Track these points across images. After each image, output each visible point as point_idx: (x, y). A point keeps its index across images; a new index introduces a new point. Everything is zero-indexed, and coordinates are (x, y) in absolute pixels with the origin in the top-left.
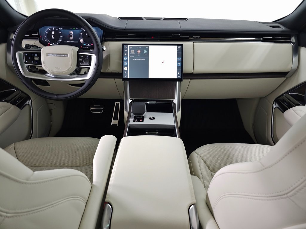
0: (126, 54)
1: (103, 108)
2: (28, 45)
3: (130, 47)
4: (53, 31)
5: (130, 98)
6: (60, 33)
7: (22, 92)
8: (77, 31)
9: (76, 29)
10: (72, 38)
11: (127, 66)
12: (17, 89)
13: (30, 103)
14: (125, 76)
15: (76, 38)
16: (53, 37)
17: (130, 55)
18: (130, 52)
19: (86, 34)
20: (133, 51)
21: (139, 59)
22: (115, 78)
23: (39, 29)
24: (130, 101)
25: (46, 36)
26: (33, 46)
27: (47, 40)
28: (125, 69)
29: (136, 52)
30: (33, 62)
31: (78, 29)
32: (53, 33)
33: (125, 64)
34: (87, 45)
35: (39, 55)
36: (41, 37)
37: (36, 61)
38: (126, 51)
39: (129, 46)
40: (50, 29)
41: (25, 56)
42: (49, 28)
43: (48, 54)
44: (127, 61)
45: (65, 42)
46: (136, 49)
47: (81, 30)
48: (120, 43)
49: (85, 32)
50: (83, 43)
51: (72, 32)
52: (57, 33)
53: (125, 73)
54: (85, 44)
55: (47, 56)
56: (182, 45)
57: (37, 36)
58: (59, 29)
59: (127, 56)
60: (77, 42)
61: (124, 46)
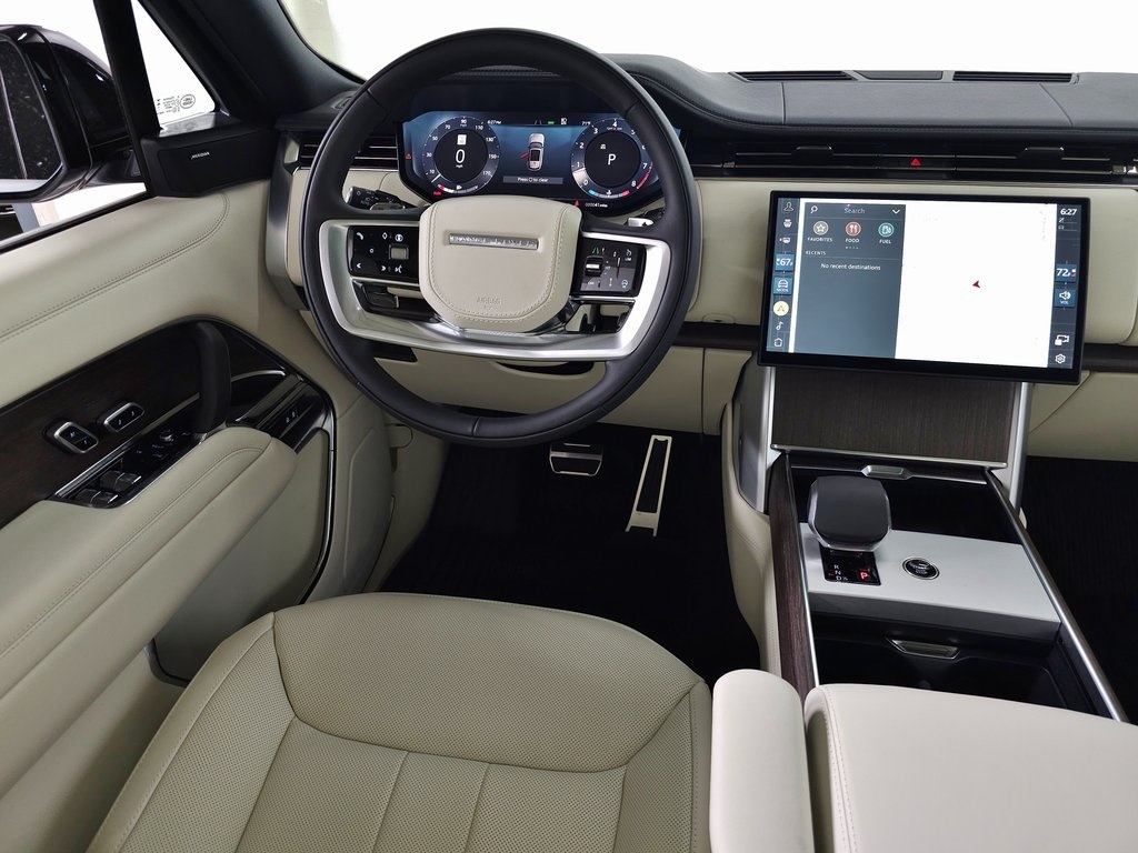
0: (787, 241)
1: (599, 458)
2: (363, 191)
3: (808, 206)
4: (462, 131)
5: (773, 442)
6: (491, 140)
7: (308, 381)
8: (566, 133)
9: (558, 123)
10: (536, 165)
11: (788, 297)
12: (291, 370)
13: (329, 426)
14: (774, 345)
15: (558, 165)
16: (460, 159)
17: (806, 245)
18: (809, 231)
19: (603, 147)
20: (821, 228)
21: (852, 267)
22: (705, 347)
23: (405, 125)
24: (772, 456)
25: (429, 155)
26: (381, 197)
27: (432, 171)
28: (779, 308)
29: (837, 230)
30: (384, 268)
31: (568, 124)
32: (462, 140)
33: (780, 285)
34: (602, 196)
35: (412, 237)
36: (408, 157)
37: (397, 262)
38: (788, 224)
39: (803, 201)
40: (447, 123)
41: (356, 239)
42: (443, 119)
43: (454, 237)
44: (790, 272)
45: (507, 179)
46: (837, 219)
47: (580, 130)
48: (763, 188)
49: (598, 135)
50: (588, 188)
51: (540, 138)
52: (478, 148)
53: (779, 328)
54: (592, 192)
55: (445, 244)
56: (1084, 204)
57: (392, 153)
58: (486, 126)
59: (791, 249)
60: (561, 183)
61: (781, 200)
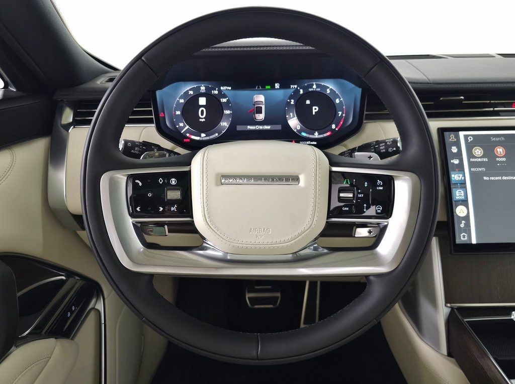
0: (456, 162)
1: (278, 295)
2: (133, 142)
3: (466, 137)
4: (202, 95)
5: (447, 302)
6: (224, 100)
8: (279, 93)
9: (273, 87)
10: (261, 117)
11: (465, 203)
13: (100, 306)
14: (462, 238)
15: (276, 116)
16: (202, 116)
17: (471, 165)
18: (470, 155)
19: (308, 102)
20: (478, 151)
21: (504, 178)
23: (158, 93)
24: (445, 311)
25: (178, 113)
26: (147, 146)
27: (181, 125)
28: (460, 211)
29: (489, 152)
30: (161, 209)
31: (281, 87)
32: (202, 101)
33: (458, 194)
34: (311, 136)
35: (185, 180)
36: (161, 115)
37: (173, 202)
38: (454, 150)
39: (462, 134)
40: (190, 90)
41: (135, 185)
42: (187, 88)
43: (225, 178)
44: (463, 184)
45: (240, 128)
46: (487, 144)
47: (290, 92)
49: (303, 94)
50: (300, 131)
51: (260, 98)
52: (215, 107)
53: (462, 225)
54: (304, 134)
55: (217, 185)
57: (149, 113)
58: (220, 91)
59: (460, 168)
60: (280, 129)
61: (446, 134)
